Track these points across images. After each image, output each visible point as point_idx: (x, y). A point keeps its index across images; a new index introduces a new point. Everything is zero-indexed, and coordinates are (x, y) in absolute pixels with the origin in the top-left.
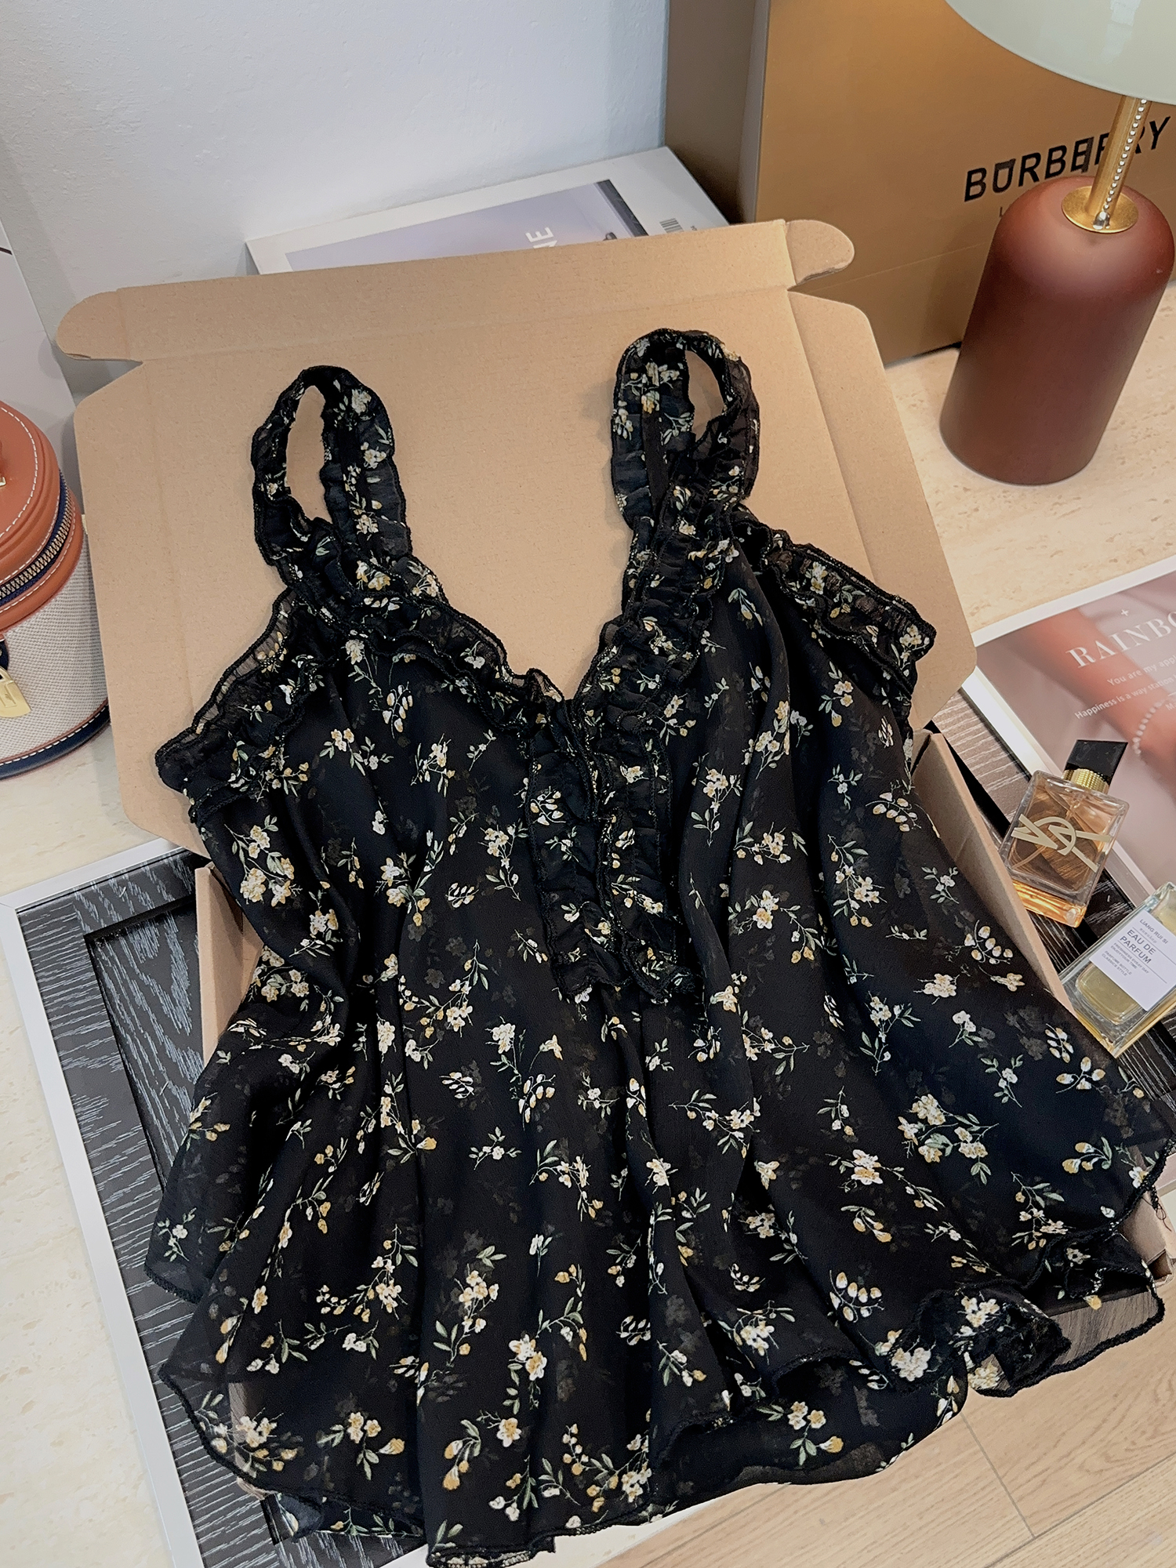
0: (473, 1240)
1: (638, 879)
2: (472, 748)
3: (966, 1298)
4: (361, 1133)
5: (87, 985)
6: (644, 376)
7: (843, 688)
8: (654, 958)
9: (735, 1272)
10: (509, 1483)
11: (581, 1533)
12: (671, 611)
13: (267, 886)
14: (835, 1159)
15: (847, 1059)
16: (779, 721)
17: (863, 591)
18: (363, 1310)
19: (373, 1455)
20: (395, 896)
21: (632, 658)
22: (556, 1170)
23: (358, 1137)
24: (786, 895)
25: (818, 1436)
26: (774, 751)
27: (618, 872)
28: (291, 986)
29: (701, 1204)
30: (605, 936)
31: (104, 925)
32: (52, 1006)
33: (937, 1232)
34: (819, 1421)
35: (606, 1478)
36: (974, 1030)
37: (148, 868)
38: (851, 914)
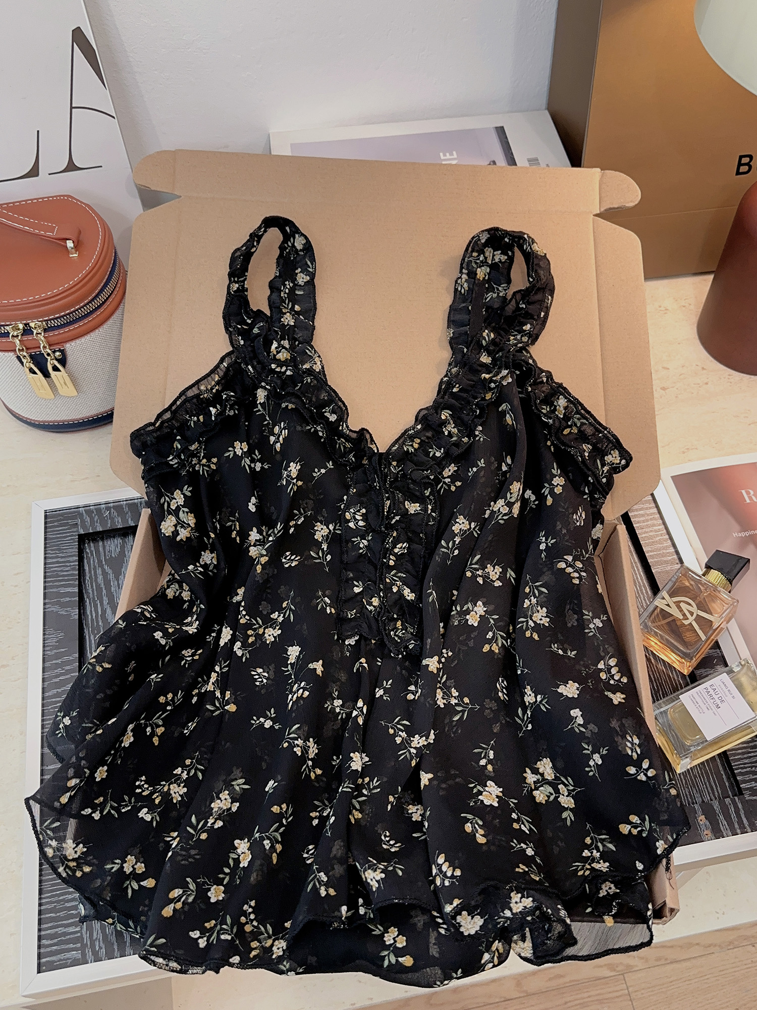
0: (237, 772)
1: (404, 576)
2: (316, 470)
3: (515, 892)
4: (196, 691)
5: (72, 564)
6: (482, 255)
7: (559, 481)
8: (401, 627)
9: (385, 836)
10: (206, 925)
11: (237, 967)
12: (461, 409)
13: (176, 528)
14: (474, 783)
15: (504, 722)
16: (511, 494)
17: (587, 421)
18: (157, 797)
19: (136, 884)
20: (253, 552)
21: (429, 434)
22: (294, 743)
23: (194, 693)
24: (492, 607)
25: (399, 952)
26: (504, 512)
27: (392, 568)
28: (182, 592)
29: (375, 788)
30: (374, 606)
31: (91, 531)
32: (49, 572)
33: (518, 846)
34: (401, 943)
35: (265, 939)
36: (582, 723)
37: (125, 502)
38: (527, 629)
